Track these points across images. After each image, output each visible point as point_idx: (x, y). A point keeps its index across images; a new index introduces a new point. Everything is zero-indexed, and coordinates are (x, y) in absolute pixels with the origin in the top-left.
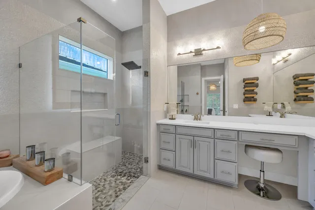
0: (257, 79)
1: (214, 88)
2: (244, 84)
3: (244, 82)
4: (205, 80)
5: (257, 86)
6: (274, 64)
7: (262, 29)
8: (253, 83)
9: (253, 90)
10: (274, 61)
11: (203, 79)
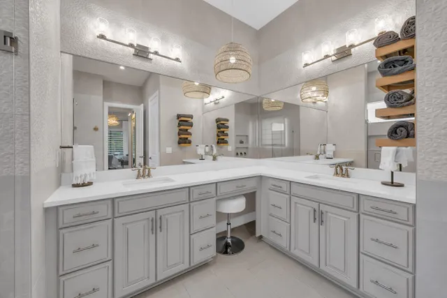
0: (191, 117)
1: (114, 122)
2: (178, 121)
3: (178, 118)
4: (109, 108)
5: (191, 125)
6: (206, 104)
7: (233, 60)
8: (187, 121)
9: (187, 130)
10: (206, 100)
11: (107, 104)
